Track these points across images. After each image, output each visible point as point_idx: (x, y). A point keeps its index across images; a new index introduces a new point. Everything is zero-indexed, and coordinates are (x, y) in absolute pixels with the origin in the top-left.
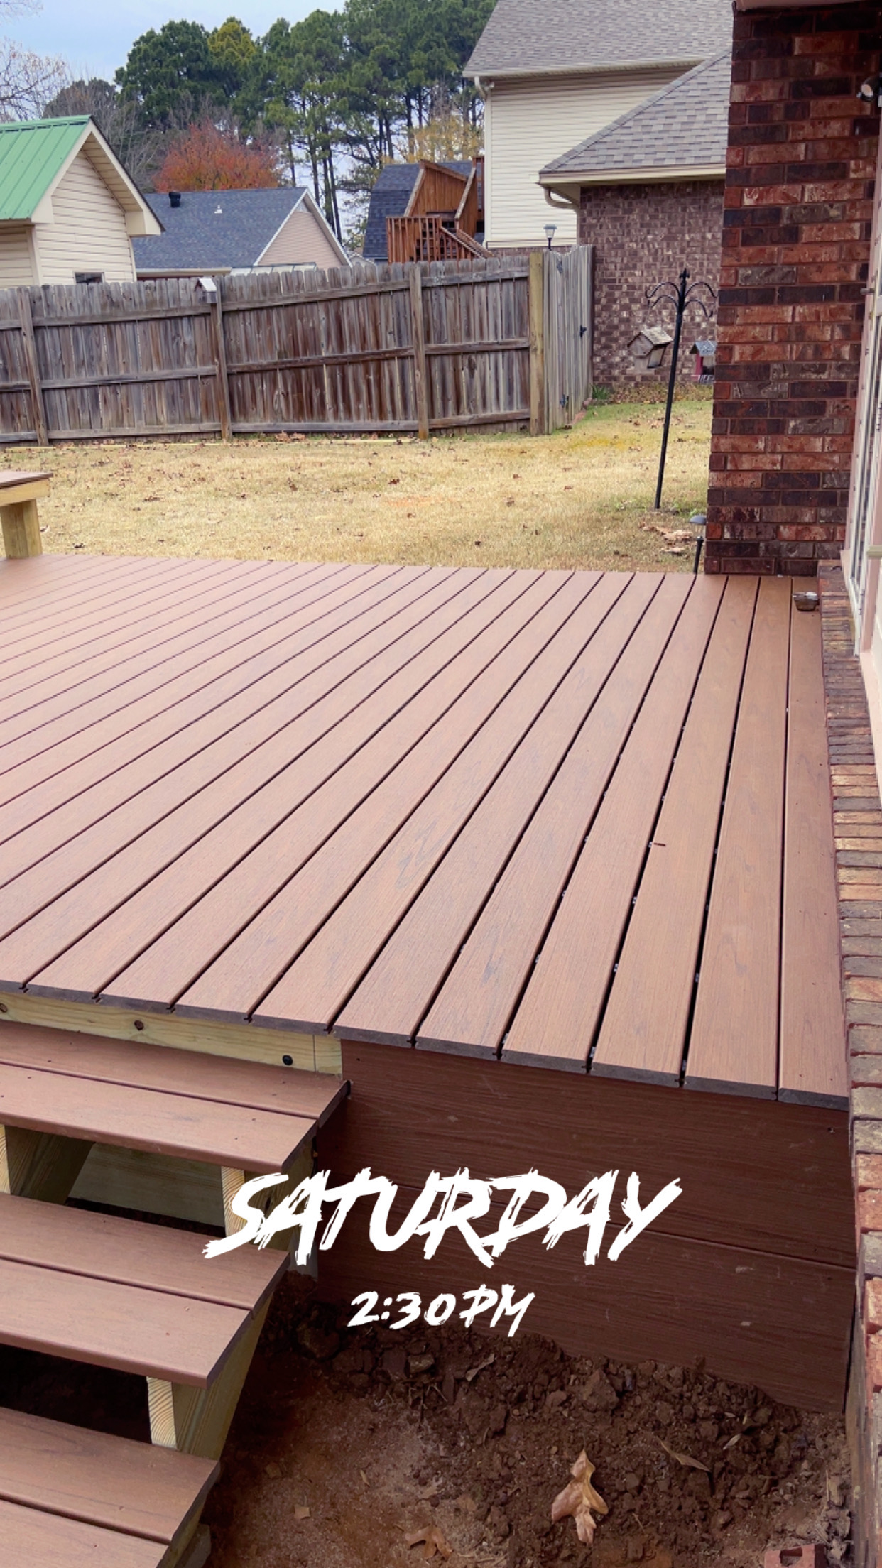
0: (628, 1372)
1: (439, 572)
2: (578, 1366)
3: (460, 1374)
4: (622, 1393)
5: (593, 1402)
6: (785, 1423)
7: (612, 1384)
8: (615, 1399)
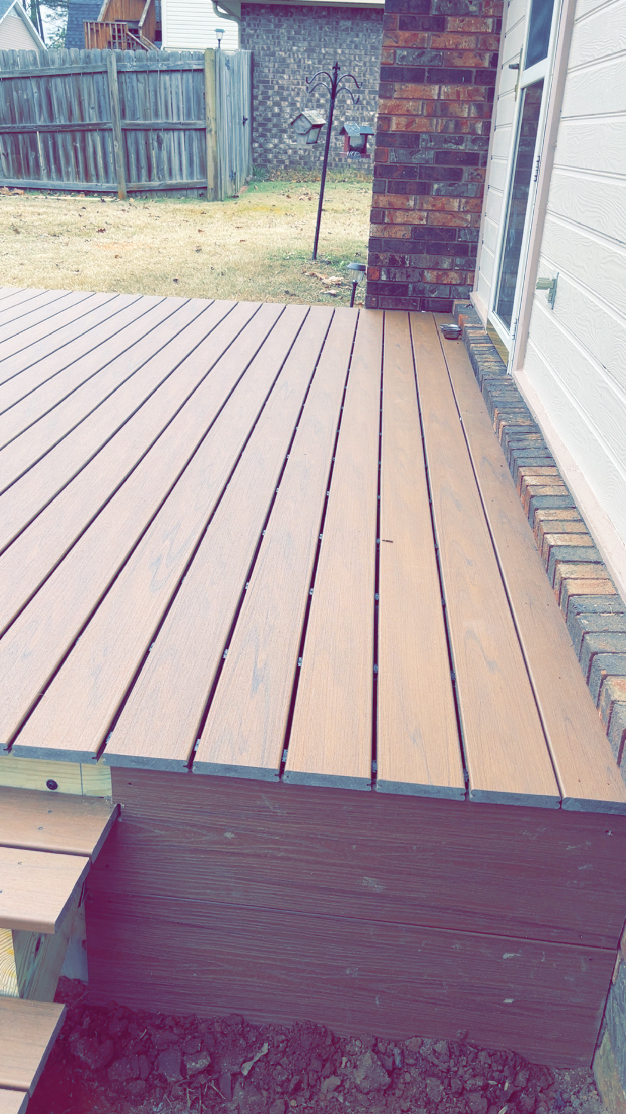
0: (397, 1051)
1: (150, 300)
2: (348, 1048)
3: (236, 1068)
4: (392, 1072)
5: (366, 1085)
6: (541, 1084)
7: (383, 1065)
8: (387, 1080)
